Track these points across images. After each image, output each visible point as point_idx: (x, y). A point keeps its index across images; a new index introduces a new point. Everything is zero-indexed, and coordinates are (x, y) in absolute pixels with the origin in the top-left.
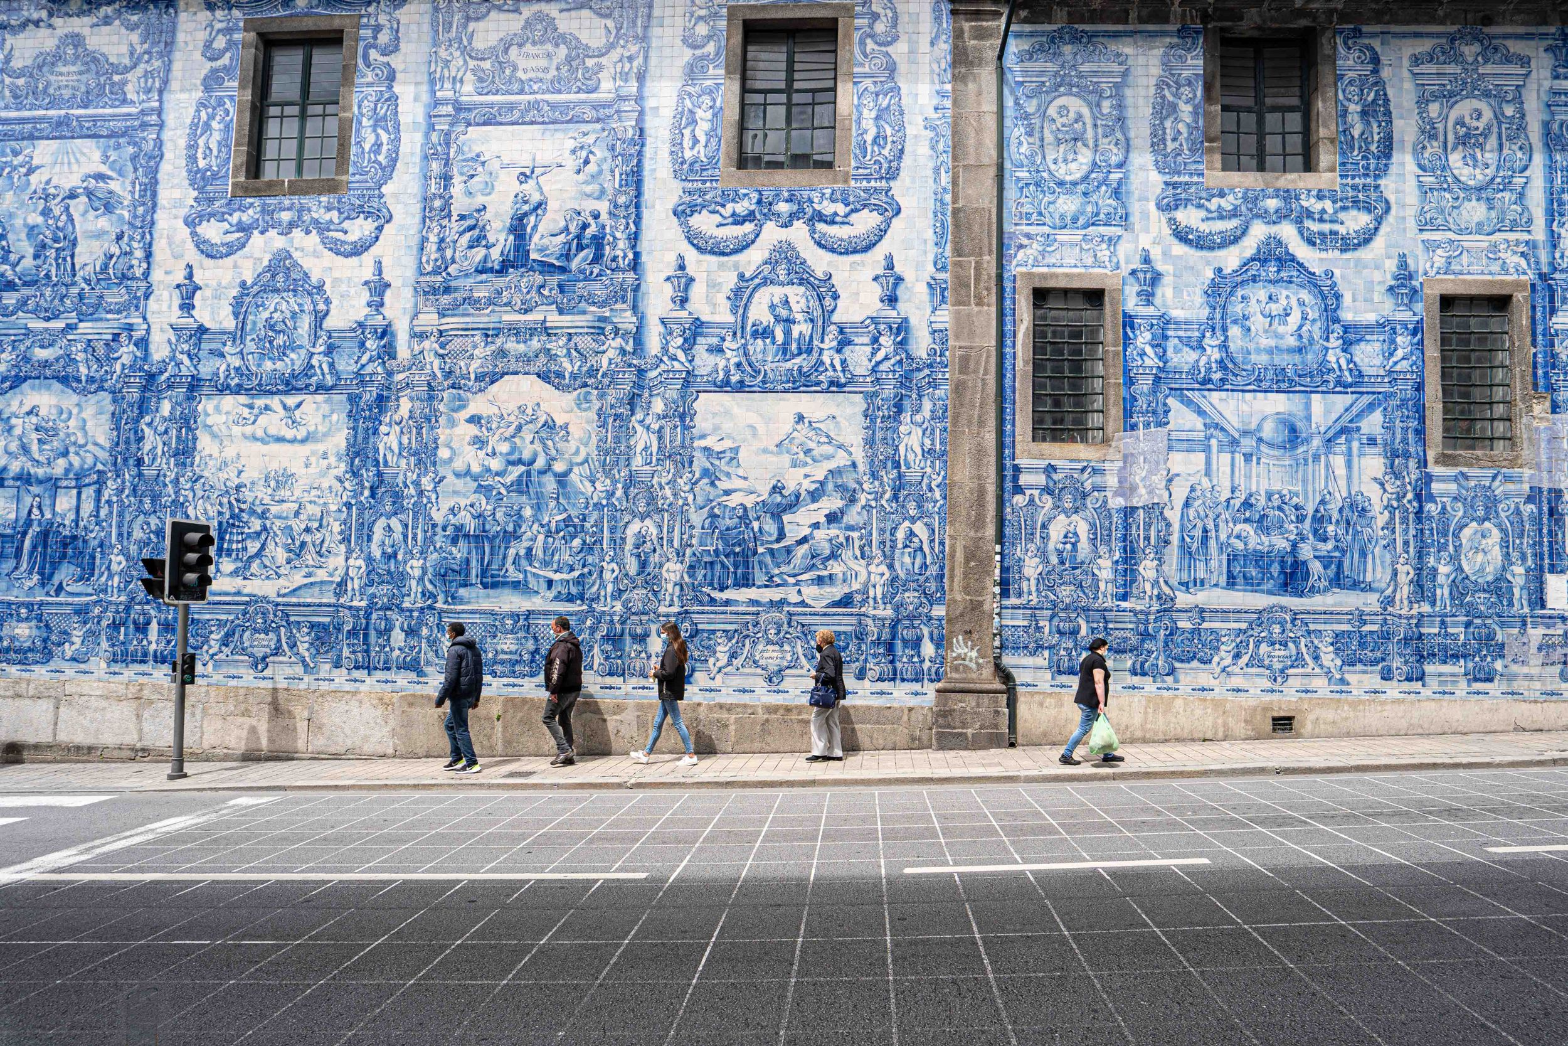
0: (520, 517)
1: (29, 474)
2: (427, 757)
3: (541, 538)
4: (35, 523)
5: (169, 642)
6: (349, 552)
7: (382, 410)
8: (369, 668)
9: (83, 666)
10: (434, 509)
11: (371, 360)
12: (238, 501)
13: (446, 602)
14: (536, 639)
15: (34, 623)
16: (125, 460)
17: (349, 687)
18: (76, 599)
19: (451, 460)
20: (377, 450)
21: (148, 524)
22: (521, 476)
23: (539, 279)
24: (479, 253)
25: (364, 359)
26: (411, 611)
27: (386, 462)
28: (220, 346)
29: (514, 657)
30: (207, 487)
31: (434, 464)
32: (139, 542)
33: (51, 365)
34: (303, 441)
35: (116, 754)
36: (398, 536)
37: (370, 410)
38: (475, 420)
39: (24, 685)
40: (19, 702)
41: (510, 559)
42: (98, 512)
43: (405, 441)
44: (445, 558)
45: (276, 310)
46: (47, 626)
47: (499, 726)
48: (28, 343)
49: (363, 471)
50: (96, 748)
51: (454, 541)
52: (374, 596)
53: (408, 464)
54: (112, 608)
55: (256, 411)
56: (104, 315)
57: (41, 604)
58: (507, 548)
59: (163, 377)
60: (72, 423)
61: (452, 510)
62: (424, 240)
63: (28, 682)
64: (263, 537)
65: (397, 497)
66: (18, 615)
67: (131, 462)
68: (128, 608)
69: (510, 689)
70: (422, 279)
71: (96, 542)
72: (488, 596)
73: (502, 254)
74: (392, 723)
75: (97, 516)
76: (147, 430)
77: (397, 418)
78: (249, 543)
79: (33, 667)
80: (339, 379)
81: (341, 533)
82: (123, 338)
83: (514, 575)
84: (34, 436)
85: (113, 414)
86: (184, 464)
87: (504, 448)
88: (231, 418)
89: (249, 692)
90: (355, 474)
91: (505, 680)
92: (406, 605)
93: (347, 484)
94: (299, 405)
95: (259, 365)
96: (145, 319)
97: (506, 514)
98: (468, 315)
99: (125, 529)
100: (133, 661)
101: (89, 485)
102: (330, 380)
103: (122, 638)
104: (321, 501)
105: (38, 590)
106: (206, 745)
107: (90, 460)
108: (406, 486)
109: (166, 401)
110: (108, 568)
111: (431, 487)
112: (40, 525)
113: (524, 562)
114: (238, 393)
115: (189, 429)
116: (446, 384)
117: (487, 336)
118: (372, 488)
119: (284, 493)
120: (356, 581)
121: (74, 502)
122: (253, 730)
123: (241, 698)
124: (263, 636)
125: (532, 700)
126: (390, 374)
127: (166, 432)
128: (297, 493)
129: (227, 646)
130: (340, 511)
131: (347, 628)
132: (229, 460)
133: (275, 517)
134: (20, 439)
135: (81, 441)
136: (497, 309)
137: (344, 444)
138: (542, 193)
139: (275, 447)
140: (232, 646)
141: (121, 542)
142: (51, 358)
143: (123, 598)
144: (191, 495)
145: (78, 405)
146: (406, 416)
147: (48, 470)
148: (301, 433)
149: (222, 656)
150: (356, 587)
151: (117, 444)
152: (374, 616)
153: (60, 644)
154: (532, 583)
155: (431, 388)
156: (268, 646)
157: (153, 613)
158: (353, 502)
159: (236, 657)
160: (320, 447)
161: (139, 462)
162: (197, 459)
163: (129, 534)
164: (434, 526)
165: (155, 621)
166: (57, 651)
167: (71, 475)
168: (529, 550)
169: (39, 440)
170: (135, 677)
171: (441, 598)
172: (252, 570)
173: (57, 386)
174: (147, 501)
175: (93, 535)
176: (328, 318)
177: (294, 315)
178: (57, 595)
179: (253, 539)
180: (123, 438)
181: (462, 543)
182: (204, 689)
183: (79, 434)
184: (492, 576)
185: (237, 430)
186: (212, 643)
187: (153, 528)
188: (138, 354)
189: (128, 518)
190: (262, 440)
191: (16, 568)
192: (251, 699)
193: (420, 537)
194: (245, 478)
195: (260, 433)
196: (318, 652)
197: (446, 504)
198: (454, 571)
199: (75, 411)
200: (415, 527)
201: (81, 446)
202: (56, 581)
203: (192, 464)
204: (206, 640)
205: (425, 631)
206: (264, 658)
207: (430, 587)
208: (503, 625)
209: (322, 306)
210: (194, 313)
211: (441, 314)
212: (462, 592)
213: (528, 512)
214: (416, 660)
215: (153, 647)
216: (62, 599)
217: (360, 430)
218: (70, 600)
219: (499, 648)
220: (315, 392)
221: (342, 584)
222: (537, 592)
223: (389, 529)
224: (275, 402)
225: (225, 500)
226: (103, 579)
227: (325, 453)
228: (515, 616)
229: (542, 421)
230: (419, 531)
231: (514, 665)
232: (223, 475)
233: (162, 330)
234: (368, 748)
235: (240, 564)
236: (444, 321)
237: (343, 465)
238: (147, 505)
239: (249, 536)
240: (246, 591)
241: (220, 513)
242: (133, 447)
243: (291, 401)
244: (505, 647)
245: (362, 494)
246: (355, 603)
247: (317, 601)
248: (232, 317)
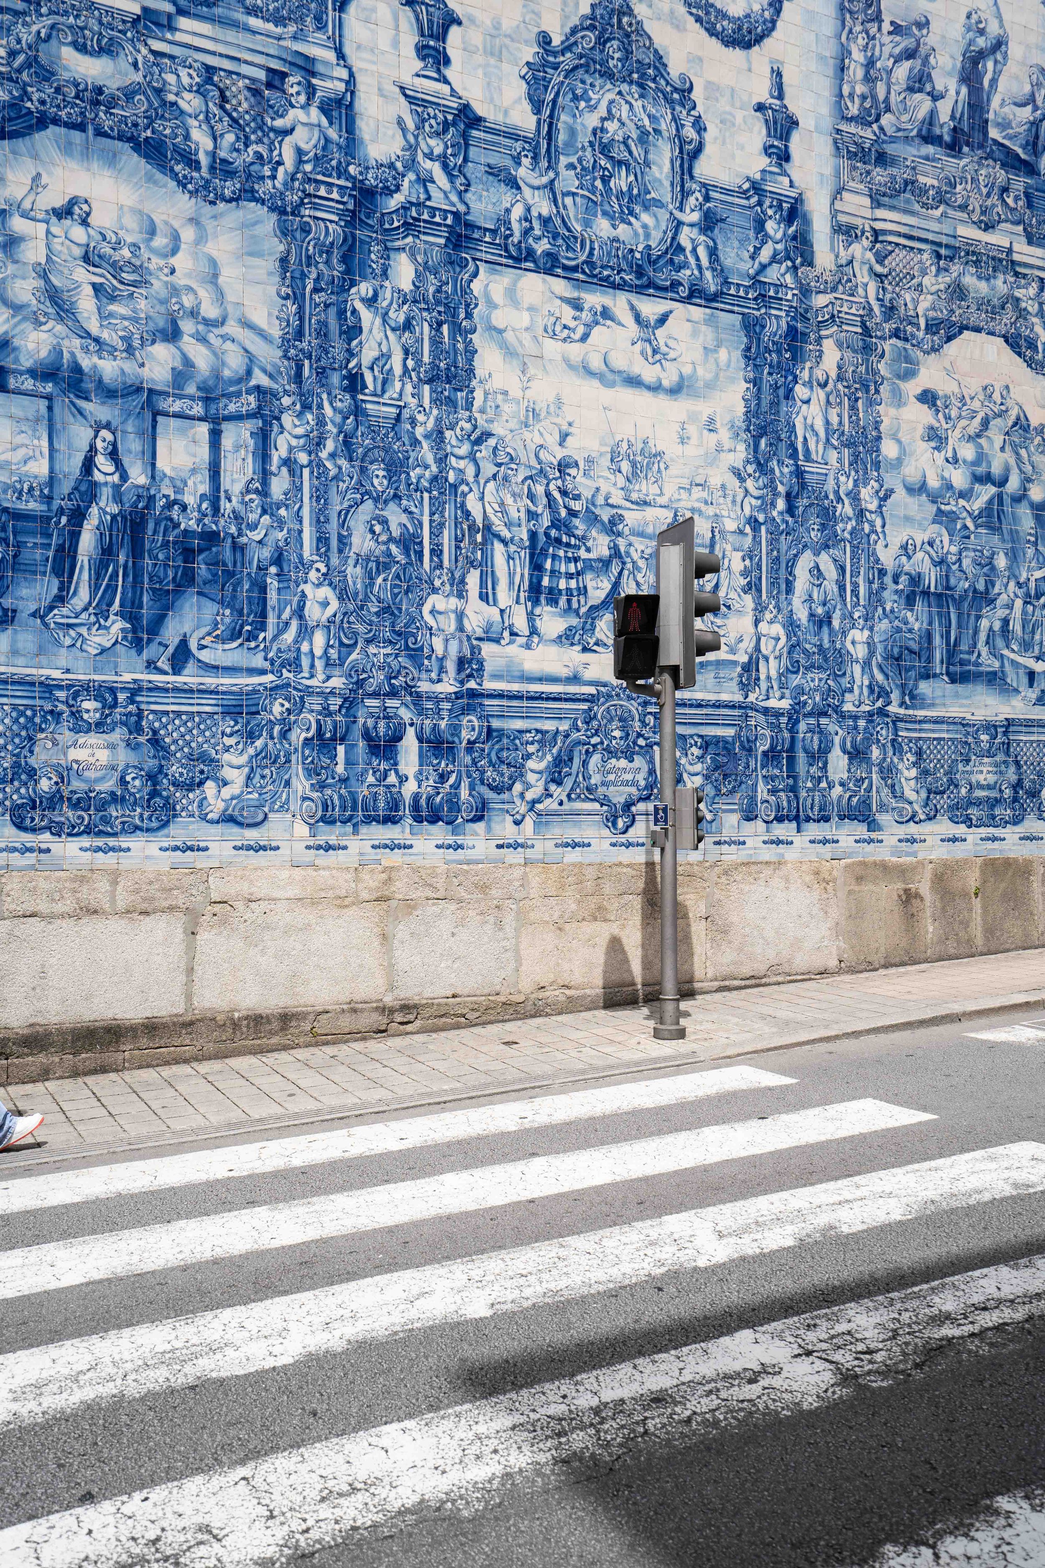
0: (993, 568)
1: (77, 369)
2: (885, 966)
3: (1019, 603)
4: (106, 493)
5: (443, 777)
6: (760, 608)
7: (797, 356)
8: (798, 818)
9: (252, 835)
10: (881, 543)
11: (774, 259)
12: (564, 493)
13: (902, 704)
14: (1017, 763)
15: (118, 735)
16: (321, 373)
17: (769, 853)
18: (226, 681)
19: (899, 461)
20: (792, 429)
21: (384, 522)
22: (990, 502)
23: (1001, 175)
24: (922, 105)
25: (765, 254)
26: (855, 718)
27: (807, 452)
28: (509, 162)
29: (994, 794)
30: (502, 458)
31: (877, 465)
32: (363, 560)
33: (112, 103)
34: (675, 391)
35: (346, 1023)
36: (830, 586)
37: (779, 352)
38: (928, 398)
39: (104, 885)
40: (89, 926)
41: (982, 637)
42: (265, 482)
43: (834, 420)
44: (899, 630)
45: (610, 116)
46: (155, 741)
47: (977, 903)
48: (41, 26)
49: (774, 464)
50: (295, 1016)
51: (910, 601)
52: (800, 690)
53: (840, 461)
54: (314, 702)
55: (586, 316)
56: (240, 16)
57: (135, 690)
58: (978, 617)
59: (395, 202)
60: (181, 261)
61: (904, 547)
62: (844, 54)
63: (115, 877)
64: (615, 570)
65: (828, 517)
66: (76, 714)
67: (335, 379)
68: (350, 703)
69: (989, 845)
70: (844, 127)
71: (266, 553)
72: (957, 695)
73: (953, 117)
74: (835, 913)
75: (264, 492)
76: (366, 316)
77: (819, 374)
78: (589, 579)
79: (124, 841)
80: (726, 283)
81: (745, 573)
82: (293, 83)
83: (990, 663)
84: (83, 275)
85: (284, 261)
86: (451, 402)
87: (968, 452)
88: (540, 323)
89: (603, 870)
90: (762, 467)
91: (984, 831)
92: (848, 707)
93: (750, 484)
94: (663, 320)
95: (587, 224)
96: (341, 55)
97: (974, 561)
98: (912, 213)
99: (333, 527)
100: (369, 820)
101: (238, 417)
102: (711, 283)
103: (340, 769)
104: (710, 511)
105: (125, 655)
106: (526, 985)
107: (235, 363)
108: (839, 499)
109: (403, 258)
110: (299, 611)
111: (873, 506)
112: (118, 497)
113: (1000, 642)
114: (549, 272)
115: (456, 328)
116: (887, 326)
117: (939, 256)
118: (788, 495)
119: (645, 488)
120: (773, 663)
121: (204, 453)
122: (615, 946)
123: (590, 885)
124: (623, 763)
125: (1016, 860)
126: (805, 292)
127: (408, 325)
128: (670, 490)
129: (559, 783)
130: (741, 532)
131: (762, 747)
132: (541, 406)
133: (634, 533)
134: (44, 275)
135: (210, 311)
136: (951, 212)
137: (740, 409)
138: (1002, 26)
139: (626, 395)
140: (569, 783)
141: (326, 557)
142: (112, 85)
143: (337, 682)
144: (470, 471)
145: (194, 221)
146: (833, 374)
147: (129, 367)
148: (669, 379)
149: (550, 804)
150: (773, 674)
151: (300, 334)
152: (802, 726)
153: (191, 786)
154: (1011, 678)
155: (866, 332)
156: (634, 783)
157: (406, 714)
158: (761, 518)
159: (579, 805)
160: (704, 409)
161: (354, 383)
162: (479, 395)
163: (343, 542)
164: (882, 572)
165: (411, 732)
166: (182, 799)
167: (191, 389)
168: (1006, 622)
169: (97, 288)
170: (372, 854)
171: (895, 696)
172: (599, 634)
173: (133, 161)
174: (378, 471)
175: (257, 535)
176: (703, 157)
177: (644, 137)
178: (177, 670)
179: (598, 573)
180: (311, 323)
181: (920, 605)
182: (518, 873)
183: (204, 294)
184: (962, 663)
185: (552, 348)
186: (531, 778)
187: (396, 532)
188: (333, 134)
189: (337, 505)
190: (599, 376)
191: (61, 599)
192: (608, 888)
193: (862, 590)
194: (575, 448)
195: (596, 363)
196: (718, 793)
197: (897, 537)
198: (912, 652)
199: (188, 234)
200: (855, 573)
201: (208, 323)
202: (171, 633)
203: (469, 405)
204: (519, 771)
205: (875, 753)
206: (628, 806)
207: (879, 677)
208: (978, 742)
209: (689, 132)
210: (449, 73)
211: (877, 204)
212: (924, 687)
213: (1001, 562)
214: (866, 803)
215: (410, 788)
216: (189, 678)
217: (765, 387)
218: (211, 681)
219: (974, 779)
220: (688, 300)
221: (750, 668)
222: (1016, 691)
223: (817, 572)
224: (619, 303)
225: (540, 489)
226: (289, 636)
227: (711, 421)
228: (990, 727)
229: (1014, 413)
230: (861, 580)
231: (992, 807)
232: (533, 438)
233: (381, 92)
234: (801, 962)
235: (574, 621)
236: (880, 213)
237: (742, 447)
238: (379, 480)
239: (589, 565)
240: (588, 675)
241: (532, 515)
242: (337, 348)
243: (651, 308)
244: (981, 778)
245: (773, 505)
246: (773, 703)
247: (712, 697)
248: (527, 107)
